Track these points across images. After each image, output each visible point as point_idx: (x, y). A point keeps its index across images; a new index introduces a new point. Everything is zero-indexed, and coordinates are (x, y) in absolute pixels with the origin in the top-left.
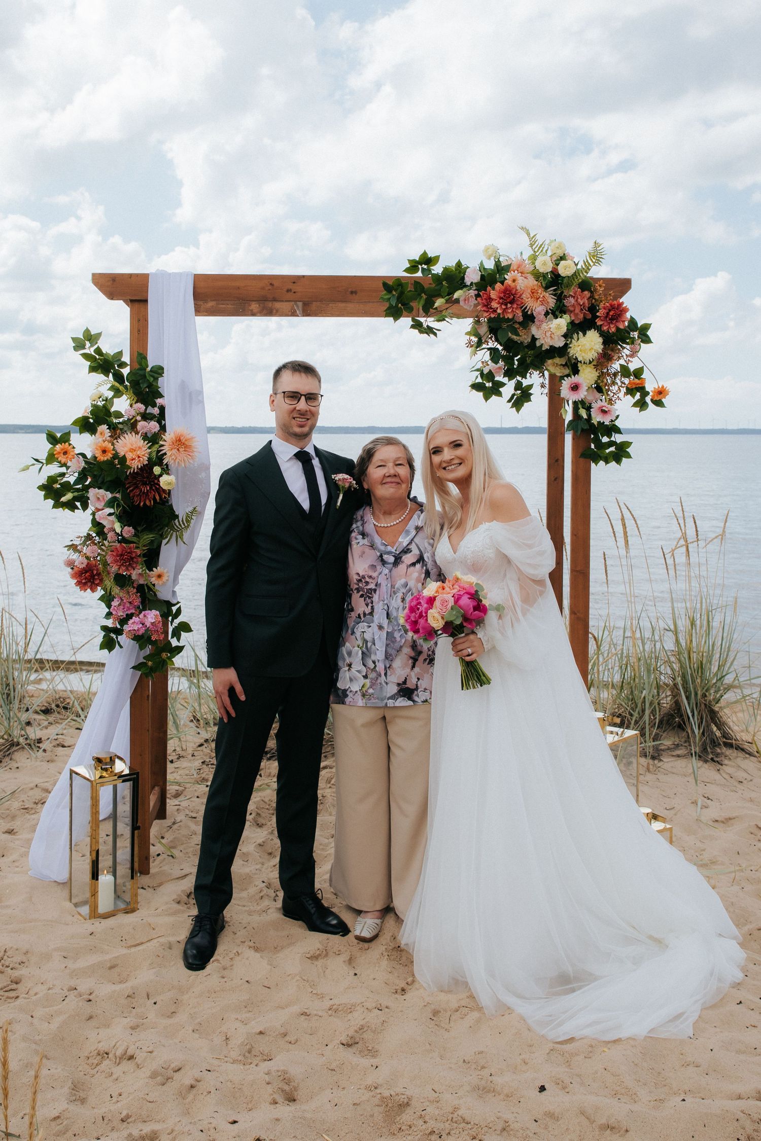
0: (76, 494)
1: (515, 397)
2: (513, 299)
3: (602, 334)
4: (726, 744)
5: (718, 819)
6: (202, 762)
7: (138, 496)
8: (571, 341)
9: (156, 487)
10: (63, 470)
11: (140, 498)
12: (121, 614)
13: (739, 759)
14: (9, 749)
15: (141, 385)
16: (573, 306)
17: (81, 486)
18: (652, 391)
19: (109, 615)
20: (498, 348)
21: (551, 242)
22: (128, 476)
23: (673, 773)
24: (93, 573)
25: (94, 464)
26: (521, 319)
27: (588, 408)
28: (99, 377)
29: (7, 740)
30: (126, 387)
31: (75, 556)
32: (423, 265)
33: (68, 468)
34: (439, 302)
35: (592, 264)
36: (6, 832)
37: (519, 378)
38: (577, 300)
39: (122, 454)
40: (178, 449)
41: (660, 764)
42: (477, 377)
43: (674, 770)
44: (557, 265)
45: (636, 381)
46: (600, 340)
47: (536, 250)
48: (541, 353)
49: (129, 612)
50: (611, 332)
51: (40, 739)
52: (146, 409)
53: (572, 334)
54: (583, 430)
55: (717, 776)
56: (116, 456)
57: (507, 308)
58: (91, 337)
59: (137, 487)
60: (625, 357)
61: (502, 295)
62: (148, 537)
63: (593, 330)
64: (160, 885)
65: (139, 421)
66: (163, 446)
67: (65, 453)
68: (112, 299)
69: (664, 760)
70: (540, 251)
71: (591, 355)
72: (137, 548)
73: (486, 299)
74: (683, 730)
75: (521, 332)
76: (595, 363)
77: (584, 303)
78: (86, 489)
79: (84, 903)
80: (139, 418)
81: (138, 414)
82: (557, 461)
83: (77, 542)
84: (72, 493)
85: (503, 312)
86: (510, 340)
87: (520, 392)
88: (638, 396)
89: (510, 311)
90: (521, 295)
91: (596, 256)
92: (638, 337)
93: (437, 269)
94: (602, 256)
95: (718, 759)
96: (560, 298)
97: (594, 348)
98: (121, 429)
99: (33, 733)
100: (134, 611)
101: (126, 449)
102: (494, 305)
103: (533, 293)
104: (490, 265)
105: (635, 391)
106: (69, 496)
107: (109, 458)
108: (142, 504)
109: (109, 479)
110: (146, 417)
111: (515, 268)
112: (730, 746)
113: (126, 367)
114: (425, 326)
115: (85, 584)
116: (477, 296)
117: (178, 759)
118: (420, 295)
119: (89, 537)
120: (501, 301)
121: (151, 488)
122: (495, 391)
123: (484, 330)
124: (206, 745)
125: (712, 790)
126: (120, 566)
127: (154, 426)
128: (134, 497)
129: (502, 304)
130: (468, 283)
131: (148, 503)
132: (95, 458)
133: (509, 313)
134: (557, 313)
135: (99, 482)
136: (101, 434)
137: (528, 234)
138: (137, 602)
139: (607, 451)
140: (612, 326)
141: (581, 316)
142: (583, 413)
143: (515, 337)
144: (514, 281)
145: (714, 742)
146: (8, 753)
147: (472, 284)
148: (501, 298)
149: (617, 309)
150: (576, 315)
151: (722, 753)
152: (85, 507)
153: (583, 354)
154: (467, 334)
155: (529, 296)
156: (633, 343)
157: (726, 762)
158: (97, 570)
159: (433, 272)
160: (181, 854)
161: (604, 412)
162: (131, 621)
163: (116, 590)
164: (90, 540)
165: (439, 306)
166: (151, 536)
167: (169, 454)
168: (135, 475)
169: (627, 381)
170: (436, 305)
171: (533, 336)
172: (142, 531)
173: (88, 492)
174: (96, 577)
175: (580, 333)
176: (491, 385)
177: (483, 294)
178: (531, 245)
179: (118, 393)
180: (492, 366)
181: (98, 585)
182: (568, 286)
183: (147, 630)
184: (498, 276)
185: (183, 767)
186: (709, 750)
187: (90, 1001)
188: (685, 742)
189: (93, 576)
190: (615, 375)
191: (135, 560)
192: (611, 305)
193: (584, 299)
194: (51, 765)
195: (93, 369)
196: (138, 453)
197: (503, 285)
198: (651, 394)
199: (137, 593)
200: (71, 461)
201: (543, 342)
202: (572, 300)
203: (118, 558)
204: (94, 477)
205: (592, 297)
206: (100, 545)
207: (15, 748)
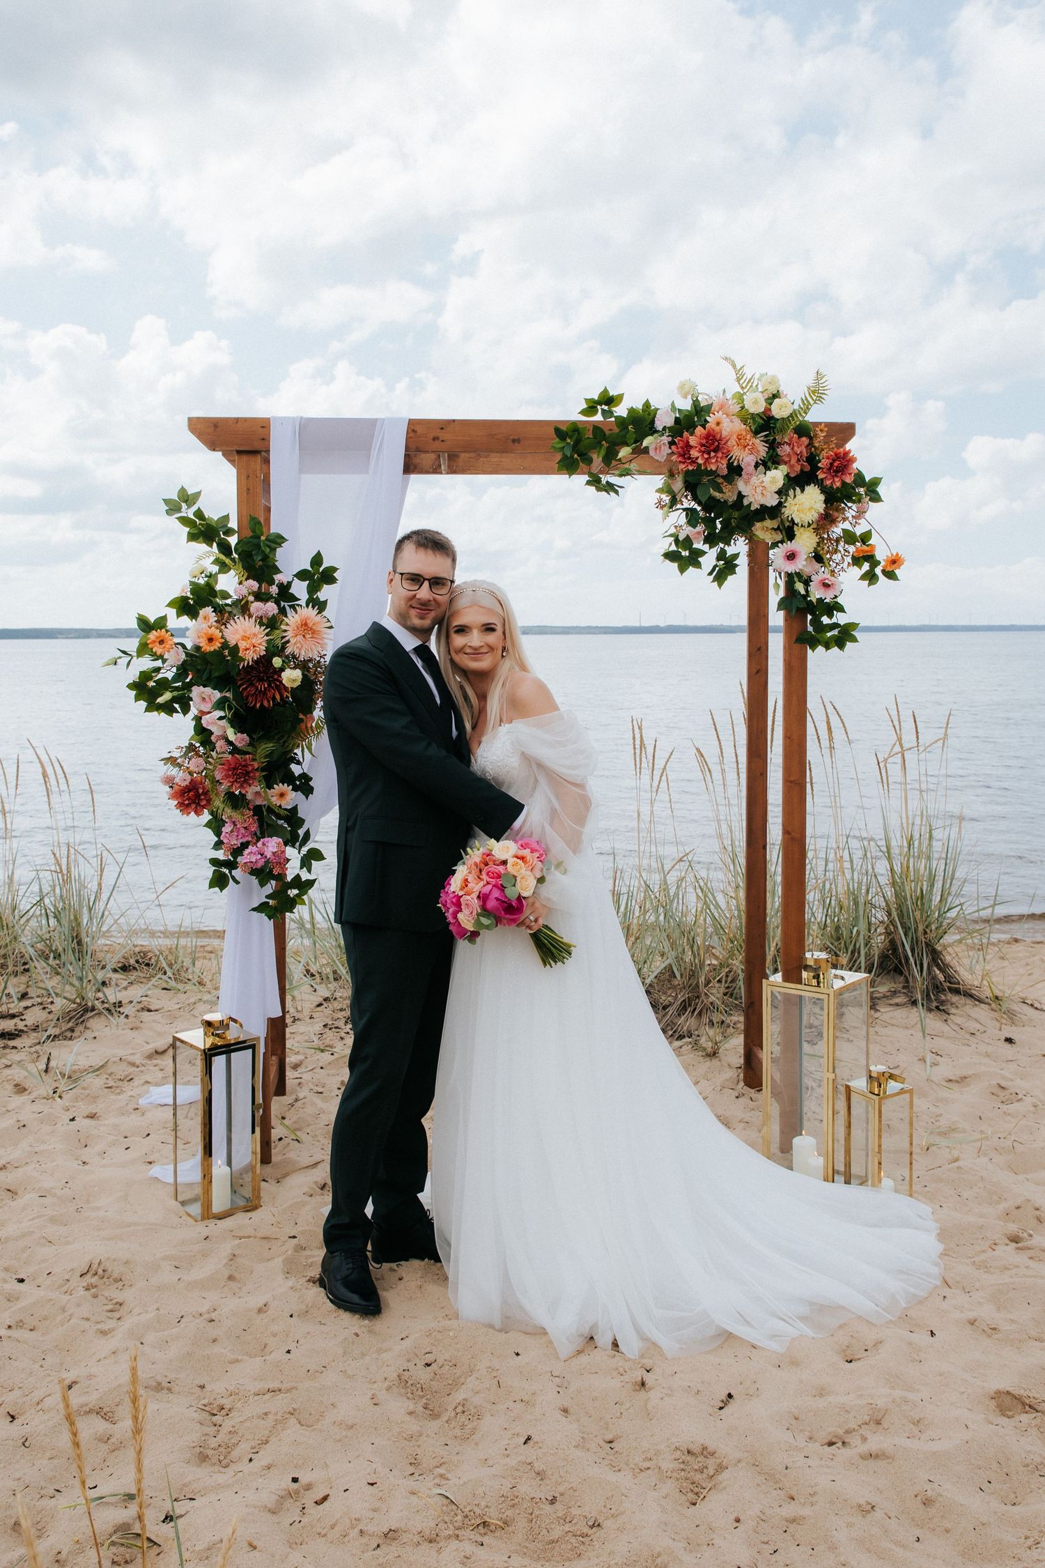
0: (175, 693)
1: (717, 569)
2: (718, 446)
3: (824, 490)
4: (951, 990)
5: (951, 1078)
6: (324, 1026)
7: (253, 695)
8: (786, 499)
9: (276, 684)
10: (159, 663)
11: (256, 699)
12: (236, 842)
13: (967, 1007)
14: (82, 1015)
15: (255, 558)
16: (789, 455)
17: (180, 684)
18: (884, 560)
19: (218, 845)
20: (695, 509)
21: (762, 375)
22: (240, 670)
23: (893, 1025)
24: (198, 792)
25: (196, 657)
26: (725, 472)
27: (807, 582)
28: (202, 547)
29: (79, 1004)
30: (233, 560)
31: (174, 771)
32: (603, 406)
33: (164, 661)
34: (624, 452)
35: (812, 402)
36: (87, 1117)
37: (721, 545)
38: (792, 449)
39: (232, 643)
40: (304, 636)
41: (877, 1015)
42: (671, 544)
43: (894, 1022)
44: (771, 404)
45: (865, 547)
46: (822, 497)
47: (744, 385)
48: (748, 514)
49: (244, 840)
50: (835, 487)
51: (120, 1002)
52: (260, 588)
53: (787, 491)
54: (798, 610)
55: (945, 1028)
56: (225, 645)
57: (710, 457)
58: (188, 498)
59: (252, 685)
60: (850, 519)
61: (704, 442)
62: (266, 747)
63: (813, 485)
64: (285, 1175)
65: (252, 602)
66: (285, 631)
67: (162, 642)
68: (214, 450)
69: (882, 1010)
70: (748, 387)
71: (812, 516)
72: (254, 760)
73: (682, 448)
74: (901, 973)
75: (726, 488)
76: (814, 526)
77: (801, 452)
78: (188, 687)
79: (195, 1200)
80: (251, 598)
81: (249, 594)
82: (759, 649)
83: (176, 754)
84: (171, 692)
85: (705, 463)
86: (712, 498)
87: (723, 562)
88: (866, 566)
89: (713, 461)
90: (727, 441)
91: (817, 393)
92: (866, 494)
93: (621, 411)
94: (825, 392)
95: (944, 1008)
96: (772, 445)
97: (815, 507)
98: (230, 613)
99: (112, 995)
100: (250, 839)
101: (238, 636)
102: (694, 453)
103: (740, 439)
104: (686, 405)
105: (862, 560)
106: (166, 697)
107: (217, 648)
108: (258, 705)
109: (216, 674)
110: (260, 597)
111: (717, 409)
112: (957, 992)
113: (233, 535)
114: (604, 482)
115: (188, 806)
116: (671, 443)
117: (293, 1022)
118: (599, 443)
119: (191, 748)
120: (703, 449)
121: (269, 685)
122: (692, 561)
123: (678, 485)
124: (325, 1005)
125: (939, 1043)
126: (233, 782)
127: (271, 608)
128: (247, 697)
129: (704, 452)
130: (660, 428)
131: (265, 703)
132: (198, 648)
133: (712, 463)
134: (769, 464)
135: (204, 679)
136: (205, 618)
137: (734, 366)
138: (255, 828)
139: (829, 634)
140: (836, 479)
141: (798, 468)
142: (800, 587)
143: (717, 495)
144: (718, 424)
145: (938, 988)
146: (82, 1019)
147: (664, 428)
148: (702, 445)
149: (843, 459)
150: (791, 467)
151: (948, 1001)
152: (186, 710)
153: (802, 515)
154: (658, 491)
155: (735, 443)
156: (859, 501)
157: (953, 1011)
158: (204, 788)
159: (615, 414)
160: (308, 1137)
161: (826, 586)
162: (246, 852)
163: (228, 813)
164: (194, 750)
165: (624, 457)
166: (271, 745)
167: (293, 641)
168: (249, 669)
169: (852, 549)
170: (621, 455)
171: (740, 493)
172: (260, 739)
173: (191, 691)
174: (203, 797)
175: (797, 488)
176: (687, 554)
177: (679, 441)
178: (738, 380)
179: (224, 568)
180: (688, 531)
181: (204, 807)
182: (783, 430)
183: (267, 862)
184: (696, 419)
185: (301, 1031)
186: (932, 997)
187: (212, 1321)
188: (904, 987)
189: (198, 796)
190: (837, 541)
191: (252, 774)
192: (836, 454)
193: (801, 447)
194: (134, 1034)
195: (192, 537)
196: (254, 641)
197: (705, 428)
198: (883, 563)
199: (253, 815)
200: (169, 652)
201: (752, 500)
202: (787, 448)
203: (230, 773)
204: (198, 673)
205: (810, 445)
206: (207, 756)
207: (90, 1014)
